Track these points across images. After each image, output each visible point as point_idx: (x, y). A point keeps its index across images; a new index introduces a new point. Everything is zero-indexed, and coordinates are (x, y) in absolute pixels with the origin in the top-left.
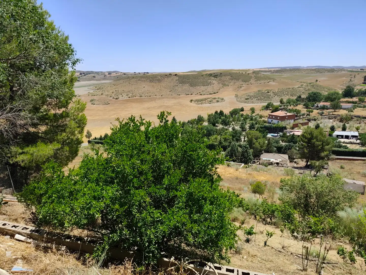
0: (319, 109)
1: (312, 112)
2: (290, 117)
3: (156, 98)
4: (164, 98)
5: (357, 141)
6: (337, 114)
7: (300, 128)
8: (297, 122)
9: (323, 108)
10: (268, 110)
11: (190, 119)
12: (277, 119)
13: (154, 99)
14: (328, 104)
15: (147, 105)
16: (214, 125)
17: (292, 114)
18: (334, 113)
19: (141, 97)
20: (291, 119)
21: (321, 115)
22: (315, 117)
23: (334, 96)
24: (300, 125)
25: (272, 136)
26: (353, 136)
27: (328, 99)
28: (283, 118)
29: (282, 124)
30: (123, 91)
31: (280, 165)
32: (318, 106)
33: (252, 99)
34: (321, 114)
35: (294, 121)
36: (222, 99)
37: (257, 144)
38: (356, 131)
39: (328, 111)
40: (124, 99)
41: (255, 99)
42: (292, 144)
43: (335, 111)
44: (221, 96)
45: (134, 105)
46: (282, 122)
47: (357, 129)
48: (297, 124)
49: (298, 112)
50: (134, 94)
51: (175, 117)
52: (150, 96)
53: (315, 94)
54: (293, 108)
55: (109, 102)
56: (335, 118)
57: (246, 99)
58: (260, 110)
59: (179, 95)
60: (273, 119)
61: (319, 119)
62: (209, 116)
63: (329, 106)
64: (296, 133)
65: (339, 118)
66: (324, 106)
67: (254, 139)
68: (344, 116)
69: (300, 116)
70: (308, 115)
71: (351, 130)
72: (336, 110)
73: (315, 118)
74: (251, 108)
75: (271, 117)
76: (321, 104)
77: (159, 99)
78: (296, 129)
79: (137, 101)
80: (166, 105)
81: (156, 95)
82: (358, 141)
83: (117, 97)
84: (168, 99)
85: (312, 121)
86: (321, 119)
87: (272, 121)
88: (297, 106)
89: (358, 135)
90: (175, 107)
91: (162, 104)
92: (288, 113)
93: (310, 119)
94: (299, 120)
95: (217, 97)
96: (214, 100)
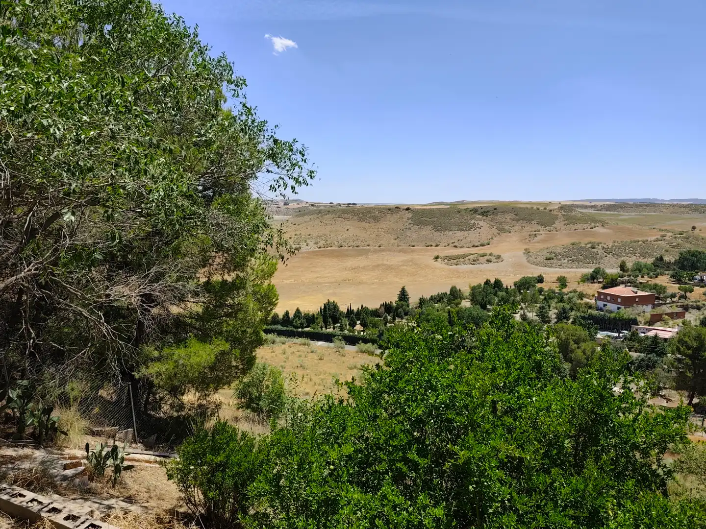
1: (691, 291)
2: (643, 300)
3: (369, 250)
4: (383, 250)
7: (666, 323)
8: (658, 310)
10: (595, 283)
11: (435, 292)
12: (615, 302)
13: (365, 253)
15: (351, 262)
16: (484, 307)
17: (647, 294)
19: (341, 247)
20: (647, 304)
22: (699, 301)
24: (666, 317)
25: (607, 336)
28: (628, 302)
29: (627, 313)
30: (309, 235)
32: (702, 280)
33: (560, 260)
35: (653, 308)
36: (499, 257)
37: (579, 352)
40: (310, 250)
41: (567, 259)
42: (653, 356)
44: (496, 252)
45: (327, 261)
46: (628, 309)
48: (661, 315)
49: (661, 289)
50: (328, 242)
51: (406, 289)
52: (358, 247)
53: (694, 255)
54: (650, 283)
57: (547, 259)
58: (579, 283)
59: (413, 246)
60: (608, 301)
62: (473, 289)
64: (663, 335)
67: (572, 343)
69: (666, 298)
70: (681, 297)
73: (698, 303)
74: (558, 278)
75: (602, 297)
77: (375, 252)
78: (658, 326)
79: (332, 255)
80: (388, 263)
81: (369, 245)
83: (298, 246)
84: (392, 253)
85: (691, 310)
87: (605, 305)
88: (656, 277)
90: (405, 267)
91: (380, 262)
92: (639, 292)
93: (687, 305)
94: (664, 308)
95: (488, 252)
96: (482, 258)
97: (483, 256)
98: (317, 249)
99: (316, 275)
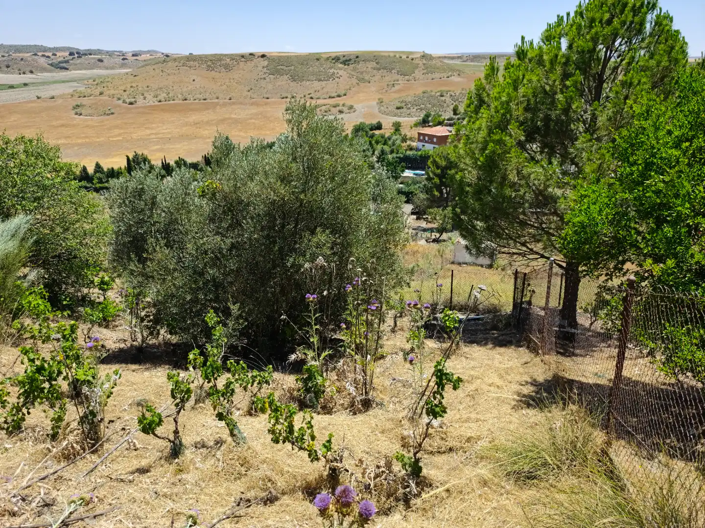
3: (217, 104)
4: (234, 103)
10: (426, 127)
12: (432, 143)
13: (213, 106)
15: (194, 117)
19: (186, 100)
25: (414, 174)
28: (442, 140)
30: (148, 87)
33: (409, 109)
36: (351, 107)
40: (148, 104)
41: (416, 108)
44: (349, 103)
45: (167, 116)
50: (170, 95)
52: (205, 100)
55: (112, 111)
57: (398, 108)
58: (412, 128)
59: (268, 98)
60: (426, 142)
74: (394, 124)
75: (421, 138)
77: (224, 105)
79: (173, 109)
80: (235, 116)
81: (217, 98)
83: (133, 100)
84: (243, 106)
87: (423, 146)
90: (253, 121)
91: (227, 116)
95: (341, 103)
96: (334, 109)
97: (335, 107)
98: (157, 103)
99: (148, 132)
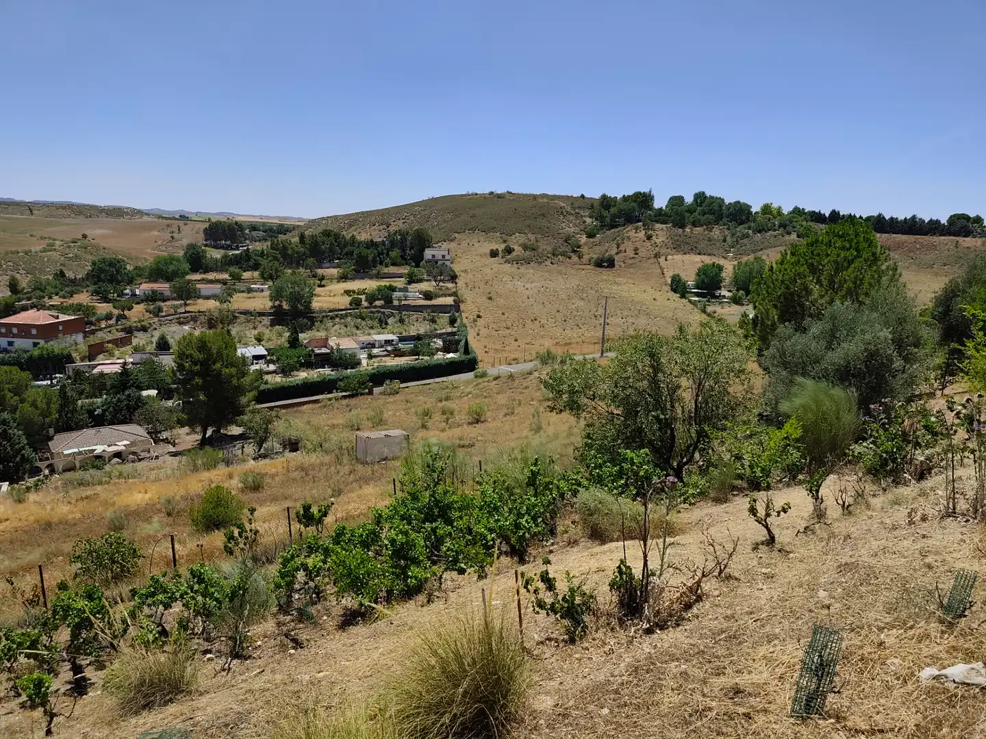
0: (142, 301)
1: (130, 309)
2: (69, 327)
5: (268, 366)
6: (197, 311)
7: (112, 355)
8: (93, 340)
9: (153, 297)
12: (28, 336)
14: (163, 287)
17: (73, 318)
18: (188, 309)
20: (77, 332)
21: (157, 316)
22: (143, 321)
23: (171, 268)
24: (110, 345)
26: (257, 358)
27: (158, 273)
28: (48, 331)
29: (57, 346)
31: (131, 456)
32: (134, 295)
34: (157, 313)
35: (85, 337)
38: (258, 345)
39: (168, 303)
43: (186, 305)
46: (52, 343)
47: (259, 340)
48: (101, 344)
49: (87, 311)
53: (111, 264)
54: (65, 304)
56: (194, 319)
60: (14, 336)
61: (155, 326)
63: (167, 293)
64: (107, 369)
65: (203, 319)
66: (154, 292)
68: (216, 314)
69: (99, 320)
70: (120, 317)
71: (246, 345)
72: (188, 302)
73: (143, 323)
76: (144, 288)
78: (100, 359)
82: (272, 367)
85: (136, 333)
86: (161, 325)
87: (10, 344)
88: (72, 296)
89: (266, 353)
92: (60, 315)
93: (130, 327)
94: (100, 334)
